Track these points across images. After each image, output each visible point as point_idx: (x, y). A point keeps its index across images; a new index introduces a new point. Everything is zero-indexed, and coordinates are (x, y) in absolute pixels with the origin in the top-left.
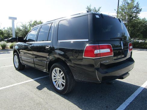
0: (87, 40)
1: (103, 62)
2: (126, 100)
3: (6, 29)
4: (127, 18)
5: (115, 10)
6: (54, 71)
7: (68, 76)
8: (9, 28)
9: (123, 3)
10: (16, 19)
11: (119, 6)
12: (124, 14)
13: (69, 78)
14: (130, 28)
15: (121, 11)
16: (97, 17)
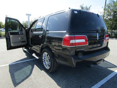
0: (65, 32)
1: (78, 50)
2: (99, 82)
3: (24, 22)
4: (112, 14)
5: (103, 7)
6: (44, 54)
7: (52, 59)
8: (26, 21)
9: (109, 2)
10: (30, 15)
11: (106, 4)
12: (110, 11)
13: (52, 61)
14: (114, 22)
15: (107, 8)
16: (76, 12)
